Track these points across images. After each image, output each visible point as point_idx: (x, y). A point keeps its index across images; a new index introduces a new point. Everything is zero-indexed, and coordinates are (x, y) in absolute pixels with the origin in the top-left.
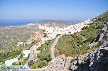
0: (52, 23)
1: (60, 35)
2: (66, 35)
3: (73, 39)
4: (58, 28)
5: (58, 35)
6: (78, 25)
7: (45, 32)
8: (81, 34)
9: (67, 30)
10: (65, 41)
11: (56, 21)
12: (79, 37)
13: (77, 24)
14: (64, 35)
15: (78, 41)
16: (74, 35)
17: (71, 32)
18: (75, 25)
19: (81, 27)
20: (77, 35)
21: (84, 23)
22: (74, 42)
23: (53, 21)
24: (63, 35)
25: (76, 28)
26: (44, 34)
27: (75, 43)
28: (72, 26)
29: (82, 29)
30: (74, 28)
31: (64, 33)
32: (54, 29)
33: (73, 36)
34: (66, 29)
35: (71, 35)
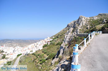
0: (12, 42)
1: (21, 54)
2: (28, 55)
3: (35, 58)
4: (18, 47)
5: (18, 55)
6: (39, 43)
7: (4, 53)
8: (43, 52)
9: (29, 49)
10: (27, 60)
11: (16, 40)
12: (41, 54)
13: (37, 42)
14: (26, 54)
15: (40, 59)
16: (35, 53)
17: (32, 51)
18: (36, 44)
19: (42, 45)
20: (39, 53)
21: (44, 41)
22: (36, 61)
23: (12, 40)
24: (24, 54)
25: (37, 46)
26: (2, 56)
27: (37, 62)
28: (33, 44)
29: (44, 47)
30: (35, 47)
31: (25, 52)
32: (14, 49)
33: (35, 55)
34: (27, 48)
35: (33, 54)
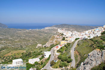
0: (69, 27)
1: (79, 38)
2: (86, 39)
3: (93, 43)
4: (76, 32)
5: (76, 39)
6: (97, 30)
7: (64, 36)
8: (101, 39)
9: (86, 34)
10: (84, 44)
11: (73, 25)
12: (99, 41)
13: (95, 29)
14: (83, 39)
15: (98, 45)
17: (90, 37)
18: (93, 30)
19: (100, 32)
20: (97, 39)
21: (103, 28)
22: (93, 46)
23: (70, 25)
24: (82, 39)
25: (95, 32)
26: (62, 38)
27: (95, 47)
28: (90, 31)
29: (102, 34)
30: (92, 33)
31: (83, 37)
32: (71, 33)
33: (92, 40)
34: (84, 34)
35: (91, 40)
